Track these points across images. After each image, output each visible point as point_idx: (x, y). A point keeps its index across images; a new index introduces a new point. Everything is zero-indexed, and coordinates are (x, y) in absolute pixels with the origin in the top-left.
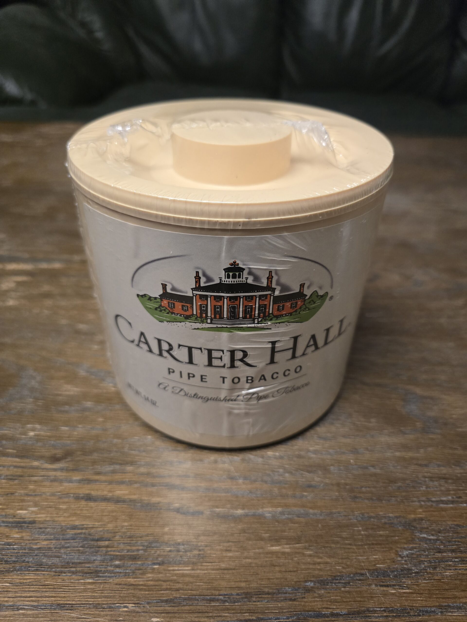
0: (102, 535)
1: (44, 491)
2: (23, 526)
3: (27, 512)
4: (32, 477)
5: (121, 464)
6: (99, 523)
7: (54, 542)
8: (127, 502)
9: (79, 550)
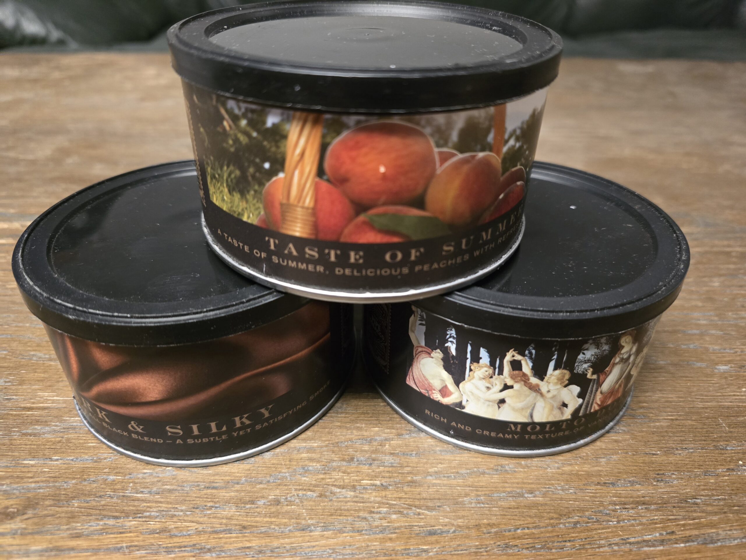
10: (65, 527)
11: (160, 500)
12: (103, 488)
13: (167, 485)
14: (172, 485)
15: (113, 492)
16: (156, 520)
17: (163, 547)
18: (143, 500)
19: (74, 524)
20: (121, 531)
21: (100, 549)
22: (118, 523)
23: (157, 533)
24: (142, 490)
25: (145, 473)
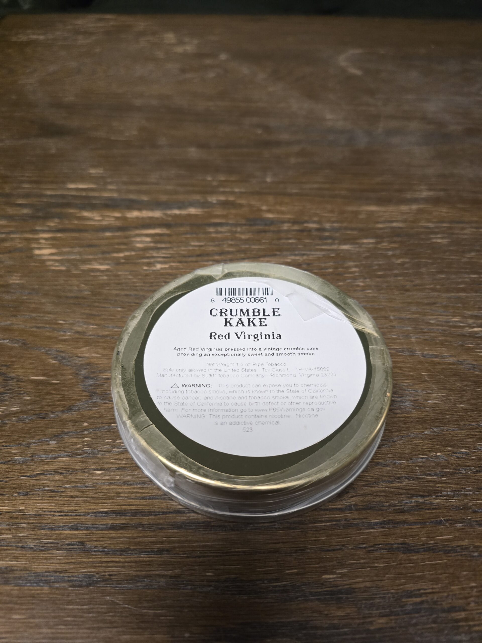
0: (450, 603)
1: (343, 544)
2: (342, 598)
3: (335, 576)
4: (315, 523)
5: (422, 496)
6: (439, 586)
7: (393, 617)
8: (459, 552)
9: (432, 628)
10: (388, 504)
11: (447, 481)
12: (396, 471)
13: (446, 469)
14: (449, 468)
15: (407, 474)
16: (454, 498)
17: (474, 521)
18: (434, 482)
19: (392, 502)
20: (432, 507)
21: (425, 522)
22: (426, 500)
23: (462, 509)
24: (428, 473)
25: (422, 458)
